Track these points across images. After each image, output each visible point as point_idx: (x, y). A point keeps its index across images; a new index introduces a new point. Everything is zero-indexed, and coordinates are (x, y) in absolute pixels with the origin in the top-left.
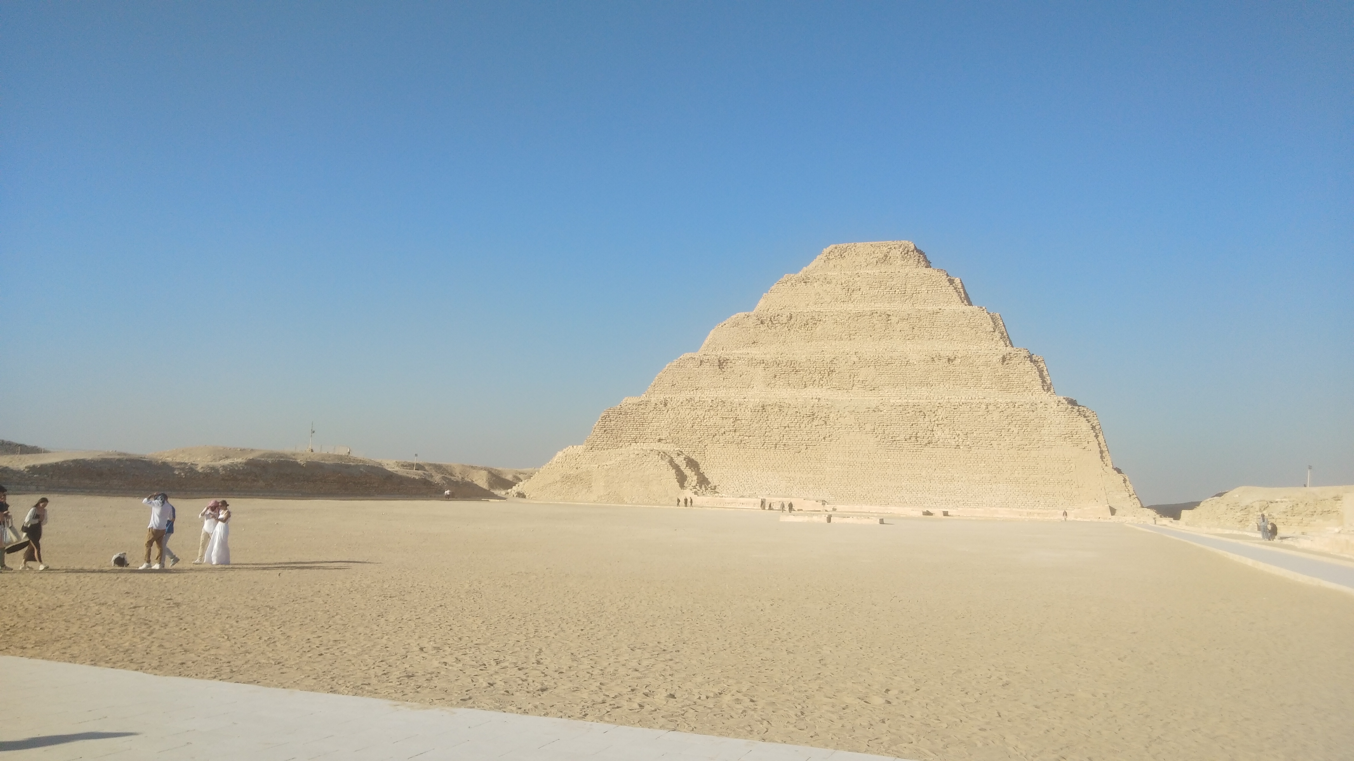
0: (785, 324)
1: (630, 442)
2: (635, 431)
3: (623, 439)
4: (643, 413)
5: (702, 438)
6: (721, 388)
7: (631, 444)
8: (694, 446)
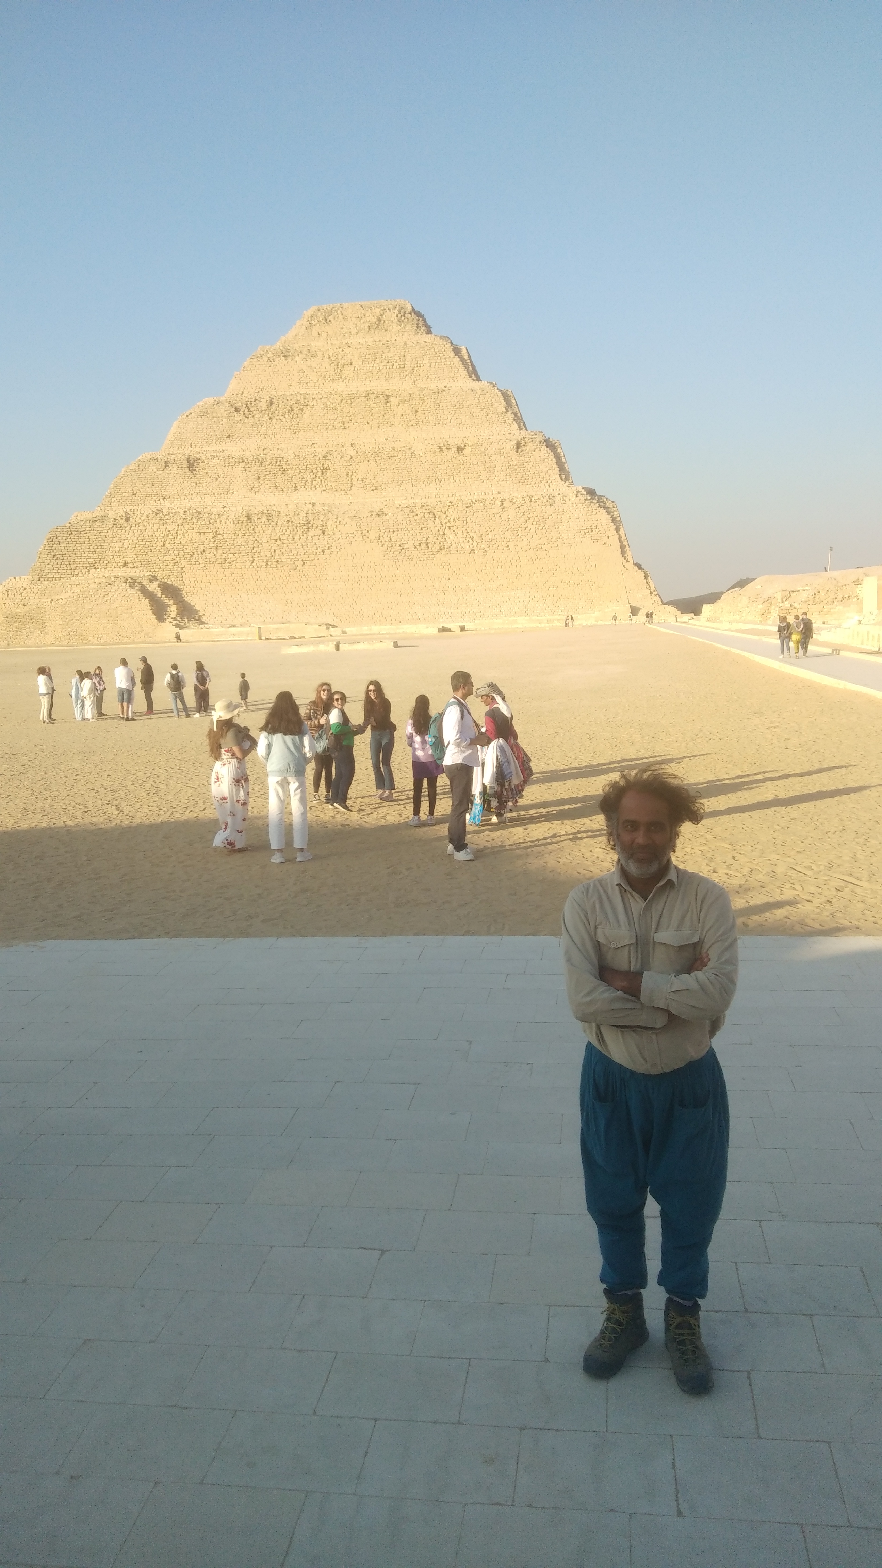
0: (265, 410)
1: (88, 568)
2: (92, 555)
3: (78, 565)
4: (99, 532)
5: (177, 559)
6: (194, 495)
7: (89, 571)
8: (168, 569)
